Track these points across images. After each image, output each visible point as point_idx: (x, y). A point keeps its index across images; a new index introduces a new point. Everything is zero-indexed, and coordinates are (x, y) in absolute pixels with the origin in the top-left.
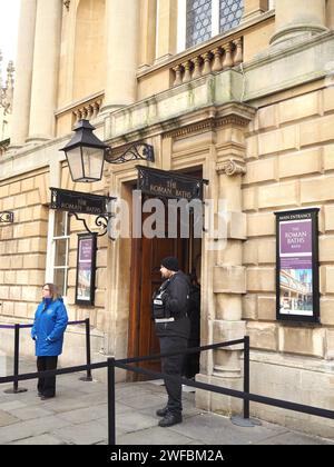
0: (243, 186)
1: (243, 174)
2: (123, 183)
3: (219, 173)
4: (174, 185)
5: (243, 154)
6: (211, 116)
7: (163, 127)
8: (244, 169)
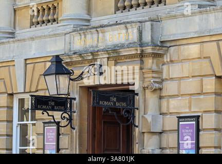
0: (161, 98)
1: (161, 89)
2: (80, 87)
3: (144, 89)
4: (115, 99)
5: (160, 76)
6: (139, 52)
7: (108, 54)
8: (161, 86)
